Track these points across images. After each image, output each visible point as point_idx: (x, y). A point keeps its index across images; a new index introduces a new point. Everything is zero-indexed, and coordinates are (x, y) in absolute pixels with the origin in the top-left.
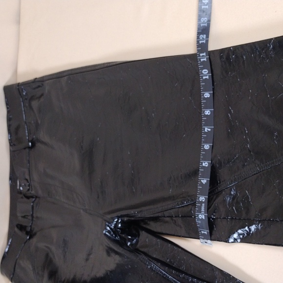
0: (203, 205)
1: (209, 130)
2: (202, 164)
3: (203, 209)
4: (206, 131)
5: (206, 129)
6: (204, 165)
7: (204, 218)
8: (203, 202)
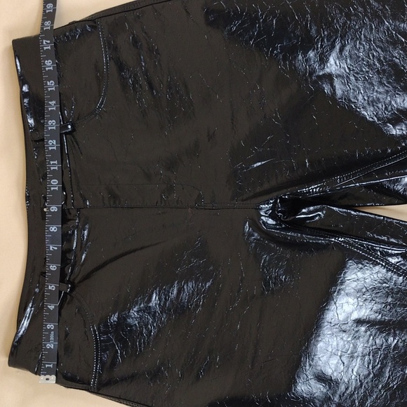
0: (52, 332)
1: (56, 248)
2: (48, 287)
3: (52, 337)
4: (51, 249)
5: (51, 247)
6: (50, 288)
7: (52, 347)
8: (52, 330)
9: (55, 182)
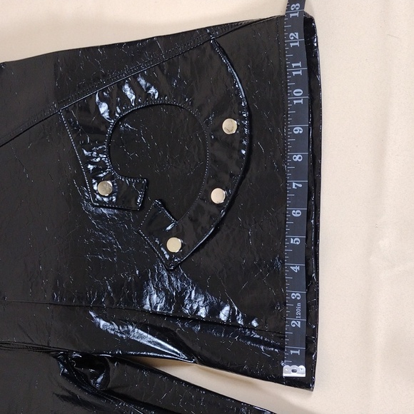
1: (300, 186)
2: (289, 241)
3: (298, 312)
7: (299, 326)
8: (299, 301)
9: (298, 92)
